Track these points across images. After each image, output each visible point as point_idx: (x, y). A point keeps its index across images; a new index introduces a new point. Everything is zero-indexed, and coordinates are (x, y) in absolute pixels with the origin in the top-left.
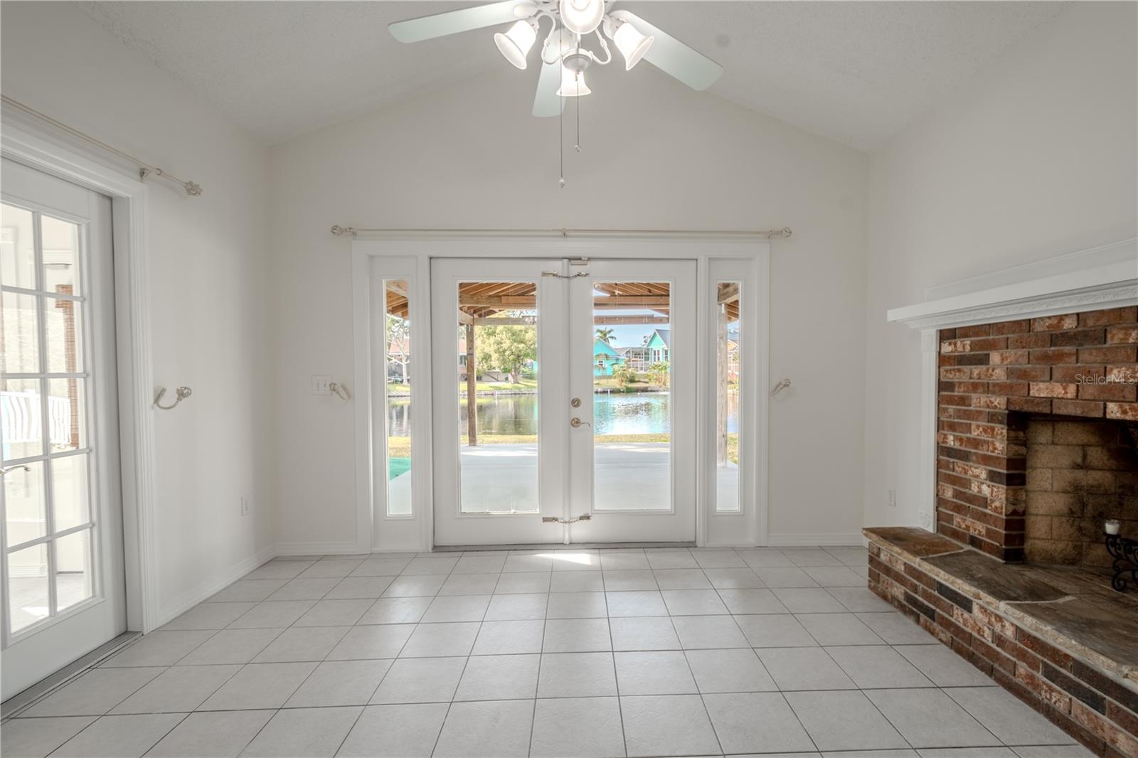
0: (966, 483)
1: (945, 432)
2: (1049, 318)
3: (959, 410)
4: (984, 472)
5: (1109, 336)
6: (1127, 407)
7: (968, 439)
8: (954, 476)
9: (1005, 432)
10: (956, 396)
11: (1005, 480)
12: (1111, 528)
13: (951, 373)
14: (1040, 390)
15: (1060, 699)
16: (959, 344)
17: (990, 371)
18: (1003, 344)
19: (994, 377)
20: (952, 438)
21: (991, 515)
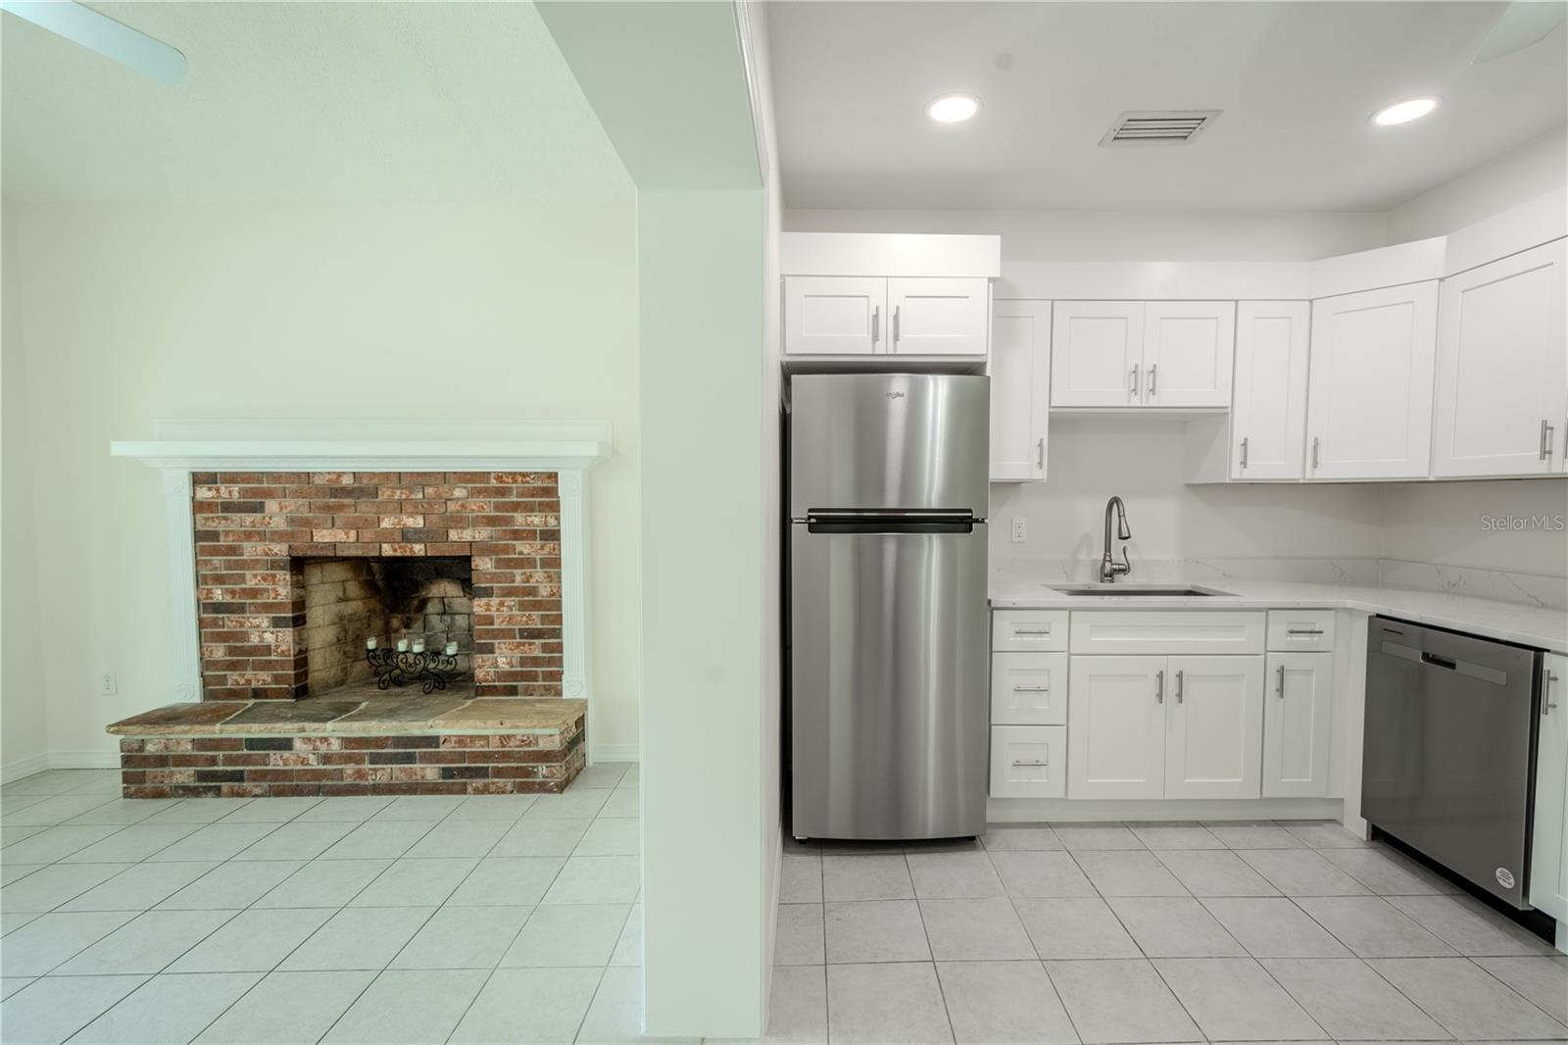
0: (243, 636)
1: (209, 587)
2: (329, 473)
3: (229, 561)
4: (265, 620)
5: (380, 492)
6: (396, 546)
7: (243, 590)
8: (225, 632)
9: (288, 577)
10: (223, 546)
11: (291, 623)
12: (371, 644)
13: (213, 521)
14: (323, 536)
15: (384, 773)
16: (223, 489)
17: (267, 519)
18: (280, 493)
19: (272, 525)
20: (219, 592)
21: (277, 661)
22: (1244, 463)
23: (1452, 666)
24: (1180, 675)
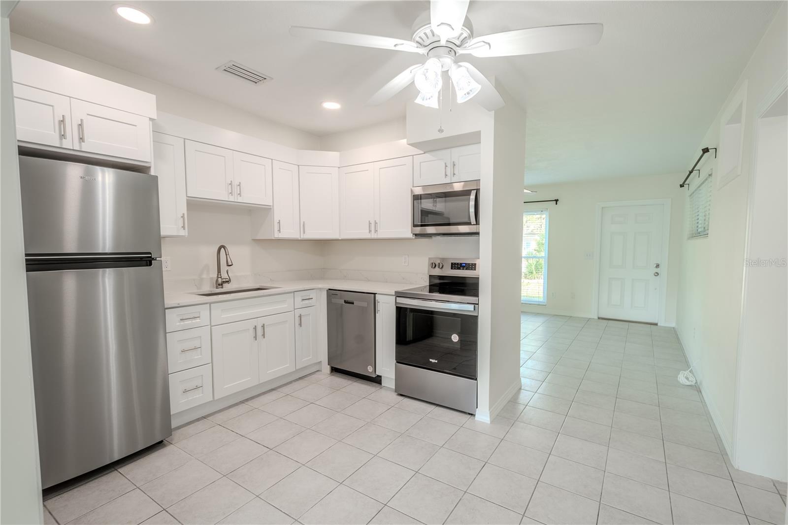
22: (279, 231)
23: (353, 303)
24: (263, 326)
